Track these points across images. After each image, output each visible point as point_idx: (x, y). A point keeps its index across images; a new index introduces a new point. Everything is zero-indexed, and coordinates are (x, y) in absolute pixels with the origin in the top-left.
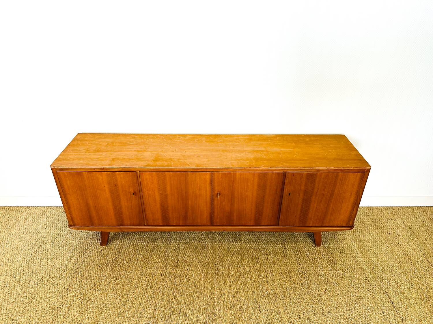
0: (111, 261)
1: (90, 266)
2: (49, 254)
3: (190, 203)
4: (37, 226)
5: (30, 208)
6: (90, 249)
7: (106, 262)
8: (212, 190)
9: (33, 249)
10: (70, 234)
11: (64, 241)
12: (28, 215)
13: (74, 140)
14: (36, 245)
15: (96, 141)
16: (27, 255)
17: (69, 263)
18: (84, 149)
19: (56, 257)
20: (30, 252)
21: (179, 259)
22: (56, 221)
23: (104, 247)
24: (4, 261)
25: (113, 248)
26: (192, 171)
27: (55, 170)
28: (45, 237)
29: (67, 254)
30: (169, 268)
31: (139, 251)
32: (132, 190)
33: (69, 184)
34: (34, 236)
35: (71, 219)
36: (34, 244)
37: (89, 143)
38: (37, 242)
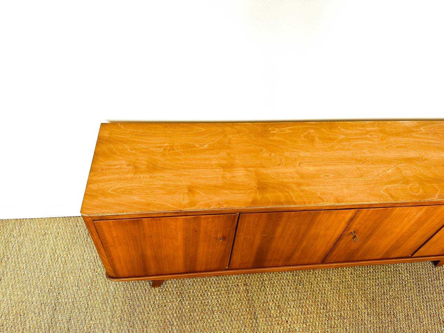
0: (175, 315)
1: (146, 327)
2: (77, 311)
3: (304, 243)
4: (43, 256)
5: (20, 222)
6: (137, 295)
7: (168, 317)
8: (347, 228)
9: (49, 302)
10: (99, 269)
11: (94, 283)
12: (22, 235)
13: (100, 141)
14: (51, 294)
15: (142, 143)
16: (41, 314)
17: (113, 324)
18: (128, 165)
19: (88, 314)
20: (45, 308)
21: (269, 304)
22: (69, 246)
23: (157, 289)
24: (7, 329)
25: (170, 290)
26: (328, 208)
27: (88, 219)
28: (60, 276)
29: (105, 308)
30: (261, 320)
31: (209, 293)
32: (220, 235)
33: (115, 235)
34: (44, 277)
35: (112, 270)
36: (47, 291)
37: (130, 150)
38: (52, 288)
